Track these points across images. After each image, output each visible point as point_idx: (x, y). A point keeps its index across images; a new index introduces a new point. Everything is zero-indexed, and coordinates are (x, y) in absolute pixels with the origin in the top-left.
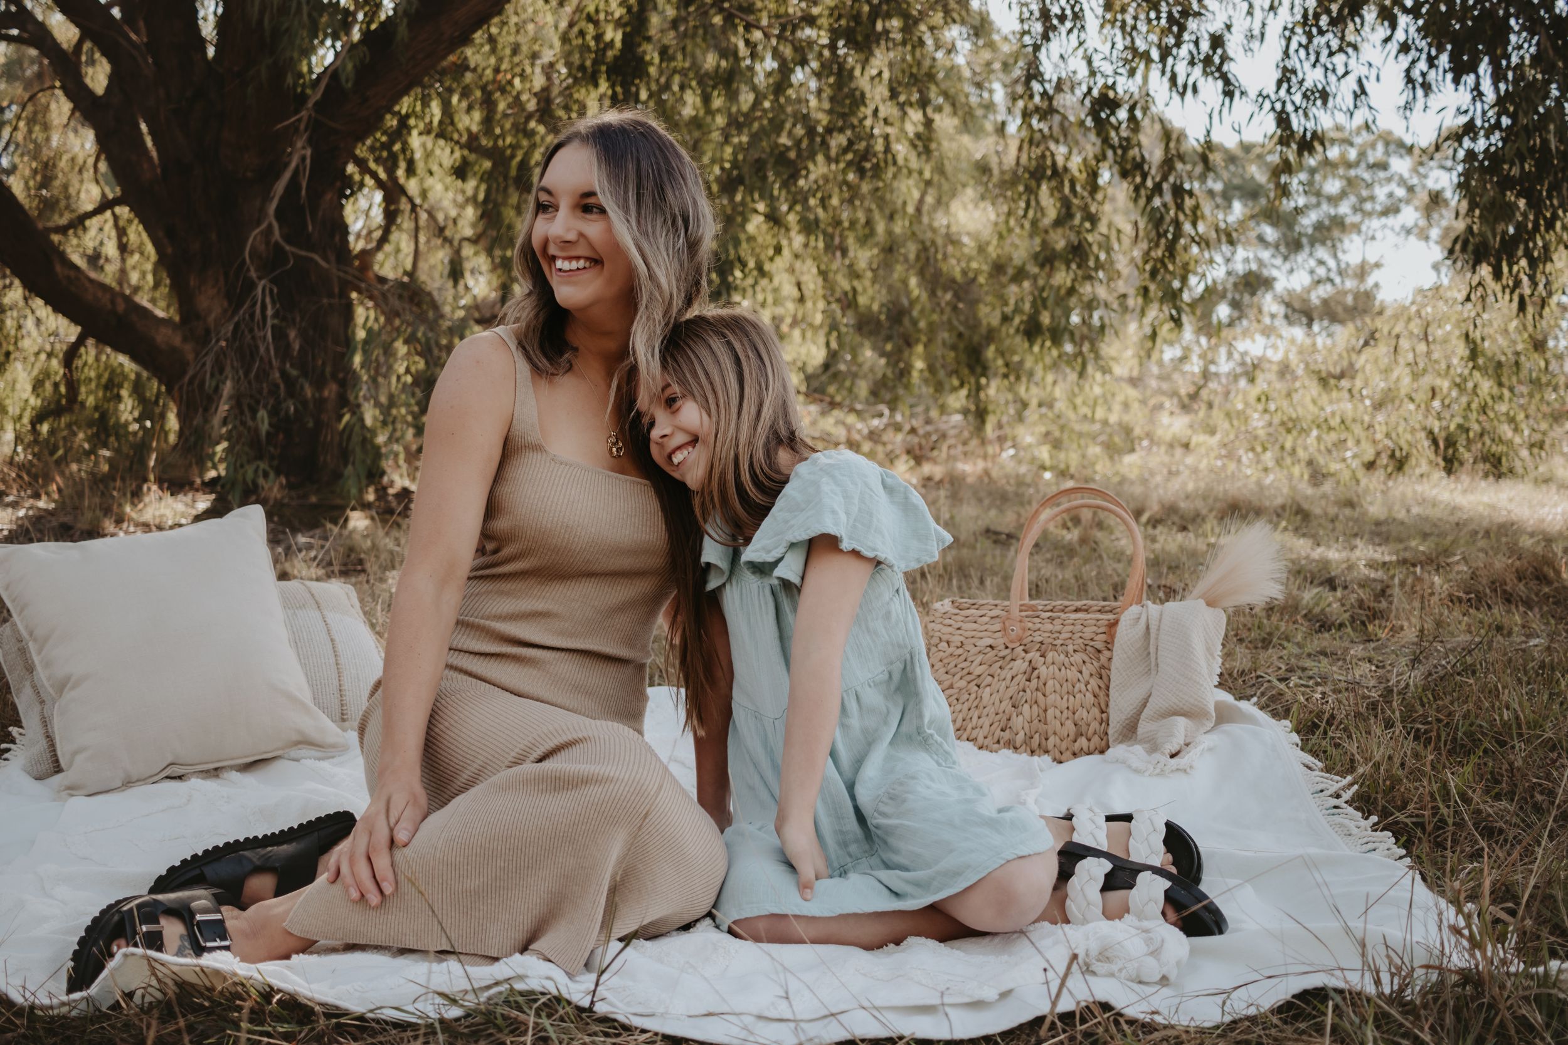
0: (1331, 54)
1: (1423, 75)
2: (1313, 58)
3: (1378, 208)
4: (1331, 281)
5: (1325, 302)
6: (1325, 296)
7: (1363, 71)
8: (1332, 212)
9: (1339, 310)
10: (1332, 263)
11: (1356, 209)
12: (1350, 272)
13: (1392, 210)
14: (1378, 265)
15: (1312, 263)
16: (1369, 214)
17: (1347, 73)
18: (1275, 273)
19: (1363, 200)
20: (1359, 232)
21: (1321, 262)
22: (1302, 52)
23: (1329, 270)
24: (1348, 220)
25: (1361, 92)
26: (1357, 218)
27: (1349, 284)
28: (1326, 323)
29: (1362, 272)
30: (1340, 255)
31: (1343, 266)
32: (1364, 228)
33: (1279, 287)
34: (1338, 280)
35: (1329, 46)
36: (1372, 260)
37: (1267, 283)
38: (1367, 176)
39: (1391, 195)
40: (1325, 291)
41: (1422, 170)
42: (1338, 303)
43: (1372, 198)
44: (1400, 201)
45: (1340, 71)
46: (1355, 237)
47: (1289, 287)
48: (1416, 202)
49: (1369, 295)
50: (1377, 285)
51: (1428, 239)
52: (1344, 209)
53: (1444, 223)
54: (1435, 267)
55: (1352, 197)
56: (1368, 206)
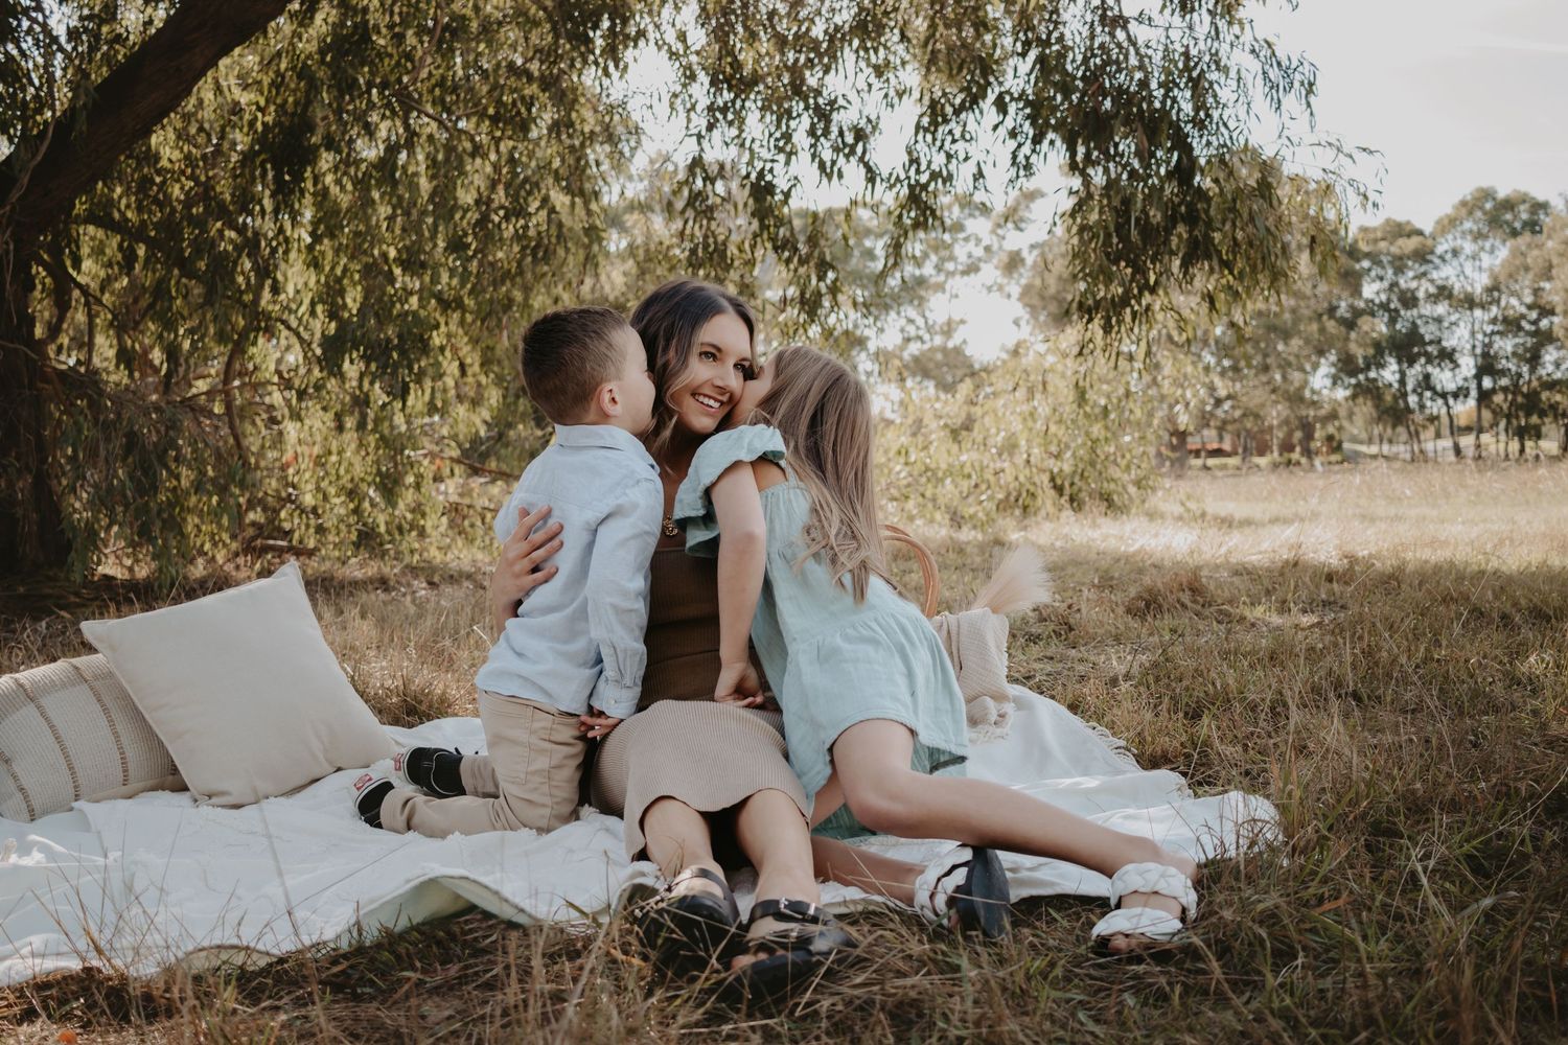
0: (954, 141)
1: (1027, 158)
2: (938, 143)
3: (960, 268)
4: (920, 338)
5: (916, 359)
6: (916, 353)
7: (982, 157)
8: (917, 272)
9: (931, 365)
10: (920, 322)
11: (939, 268)
12: (937, 328)
13: (972, 269)
14: (962, 322)
15: (903, 322)
16: (950, 274)
17: (967, 159)
18: (867, 332)
19: (943, 260)
20: (944, 291)
21: (911, 321)
22: (929, 138)
23: (918, 328)
24: (933, 280)
25: (979, 175)
26: (941, 278)
27: (938, 340)
28: (918, 379)
29: (948, 329)
30: (927, 314)
31: (930, 322)
32: (948, 287)
33: (872, 346)
34: (927, 337)
35: (952, 135)
36: (957, 318)
37: (861, 342)
39: (970, 256)
40: (914, 348)
41: (1000, 232)
42: (931, 359)
43: (952, 258)
44: (980, 259)
45: (962, 156)
46: (939, 295)
47: (882, 345)
48: (995, 261)
49: (958, 351)
50: (965, 342)
51: (1009, 296)
52: (928, 269)
53: (1023, 281)
54: (1016, 323)
55: (934, 258)
56: (950, 266)
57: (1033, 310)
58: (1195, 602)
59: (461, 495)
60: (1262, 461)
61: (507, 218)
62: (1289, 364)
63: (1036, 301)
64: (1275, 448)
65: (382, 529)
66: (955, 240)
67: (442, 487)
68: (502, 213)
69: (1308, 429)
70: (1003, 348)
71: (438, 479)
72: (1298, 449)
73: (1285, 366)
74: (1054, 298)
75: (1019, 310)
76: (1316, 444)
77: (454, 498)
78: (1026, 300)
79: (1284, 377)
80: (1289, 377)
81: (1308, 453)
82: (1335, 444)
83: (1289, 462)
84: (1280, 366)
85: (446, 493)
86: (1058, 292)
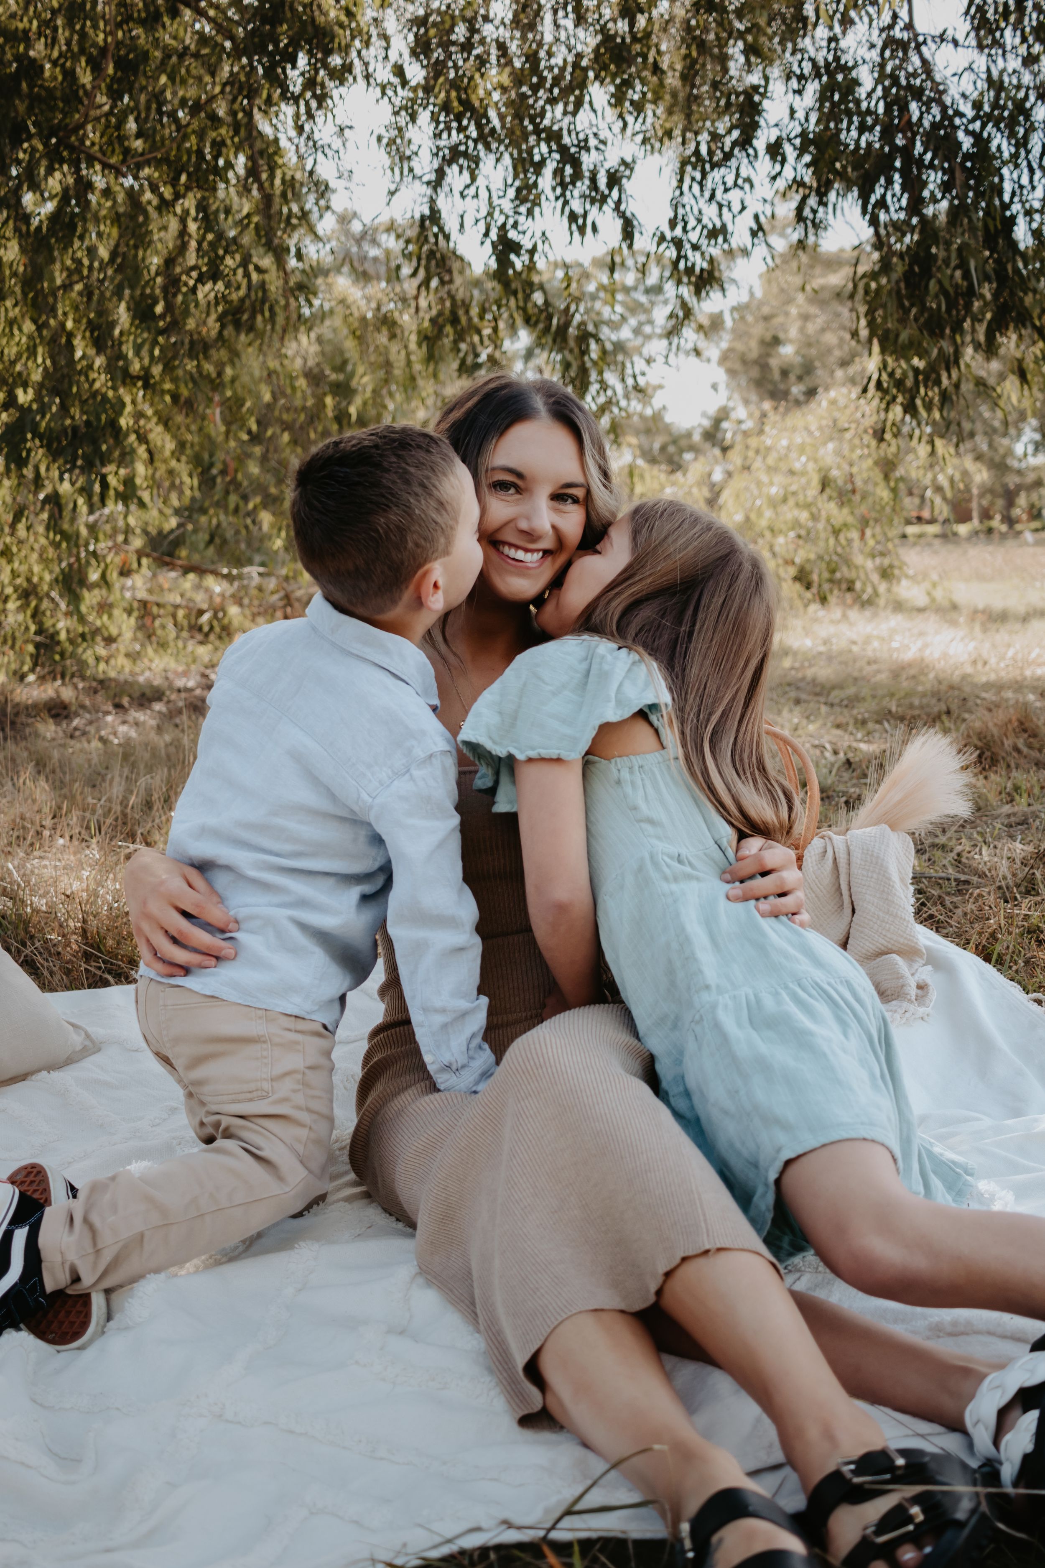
0: (726, 190)
2: (707, 195)
3: (658, 331)
11: (637, 331)
14: (661, 387)
16: (648, 337)
22: (696, 188)
24: (630, 345)
26: (639, 341)
32: (645, 351)
35: (724, 183)
38: (643, 299)
43: (650, 322)
45: (736, 207)
46: (637, 358)
49: (657, 417)
50: (664, 408)
51: (709, 360)
52: (625, 333)
53: (724, 345)
54: (715, 387)
55: (633, 322)
56: (647, 329)
57: (731, 372)
58: (1030, 747)
59: (150, 591)
60: (963, 529)
61: (201, 280)
62: (995, 431)
63: (738, 366)
64: (975, 514)
65: (63, 636)
66: (653, 303)
67: (129, 582)
68: (194, 274)
69: (1010, 497)
70: (704, 415)
71: (125, 572)
72: (998, 517)
73: (991, 432)
74: (756, 362)
75: (720, 375)
76: (1017, 512)
77: (142, 594)
78: (729, 364)
79: (991, 445)
80: (995, 444)
81: (1010, 521)
82: (1035, 512)
83: (990, 531)
84: (986, 433)
85: (133, 588)
86: (761, 356)
